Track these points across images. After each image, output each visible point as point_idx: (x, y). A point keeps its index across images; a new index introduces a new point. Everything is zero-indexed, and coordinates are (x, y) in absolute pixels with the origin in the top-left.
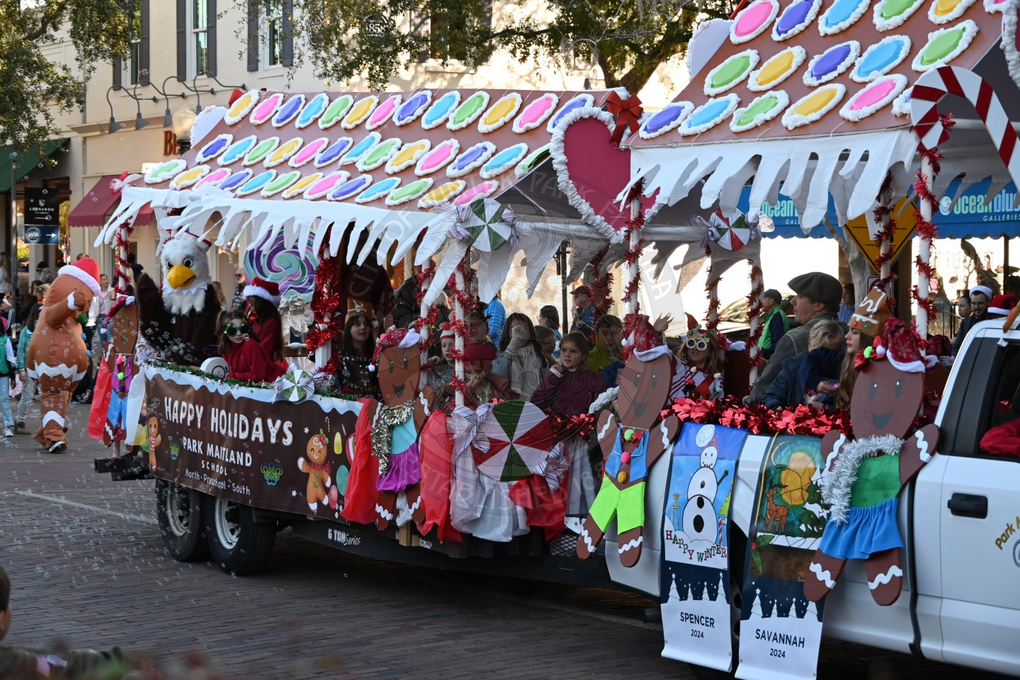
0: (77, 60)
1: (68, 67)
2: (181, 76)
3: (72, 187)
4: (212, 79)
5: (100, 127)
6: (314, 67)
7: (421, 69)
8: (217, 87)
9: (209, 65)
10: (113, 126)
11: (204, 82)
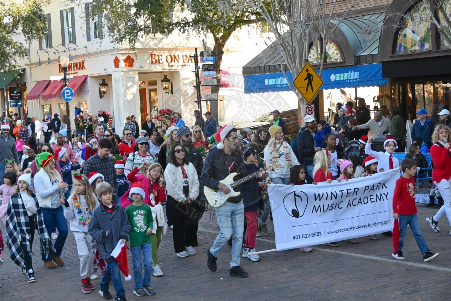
0: (25, 40)
1: (22, 43)
2: (64, 44)
3: (27, 86)
4: (74, 45)
5: (35, 64)
6: (109, 39)
7: (147, 37)
8: (76, 48)
9: (73, 40)
10: (40, 63)
11: (72, 46)
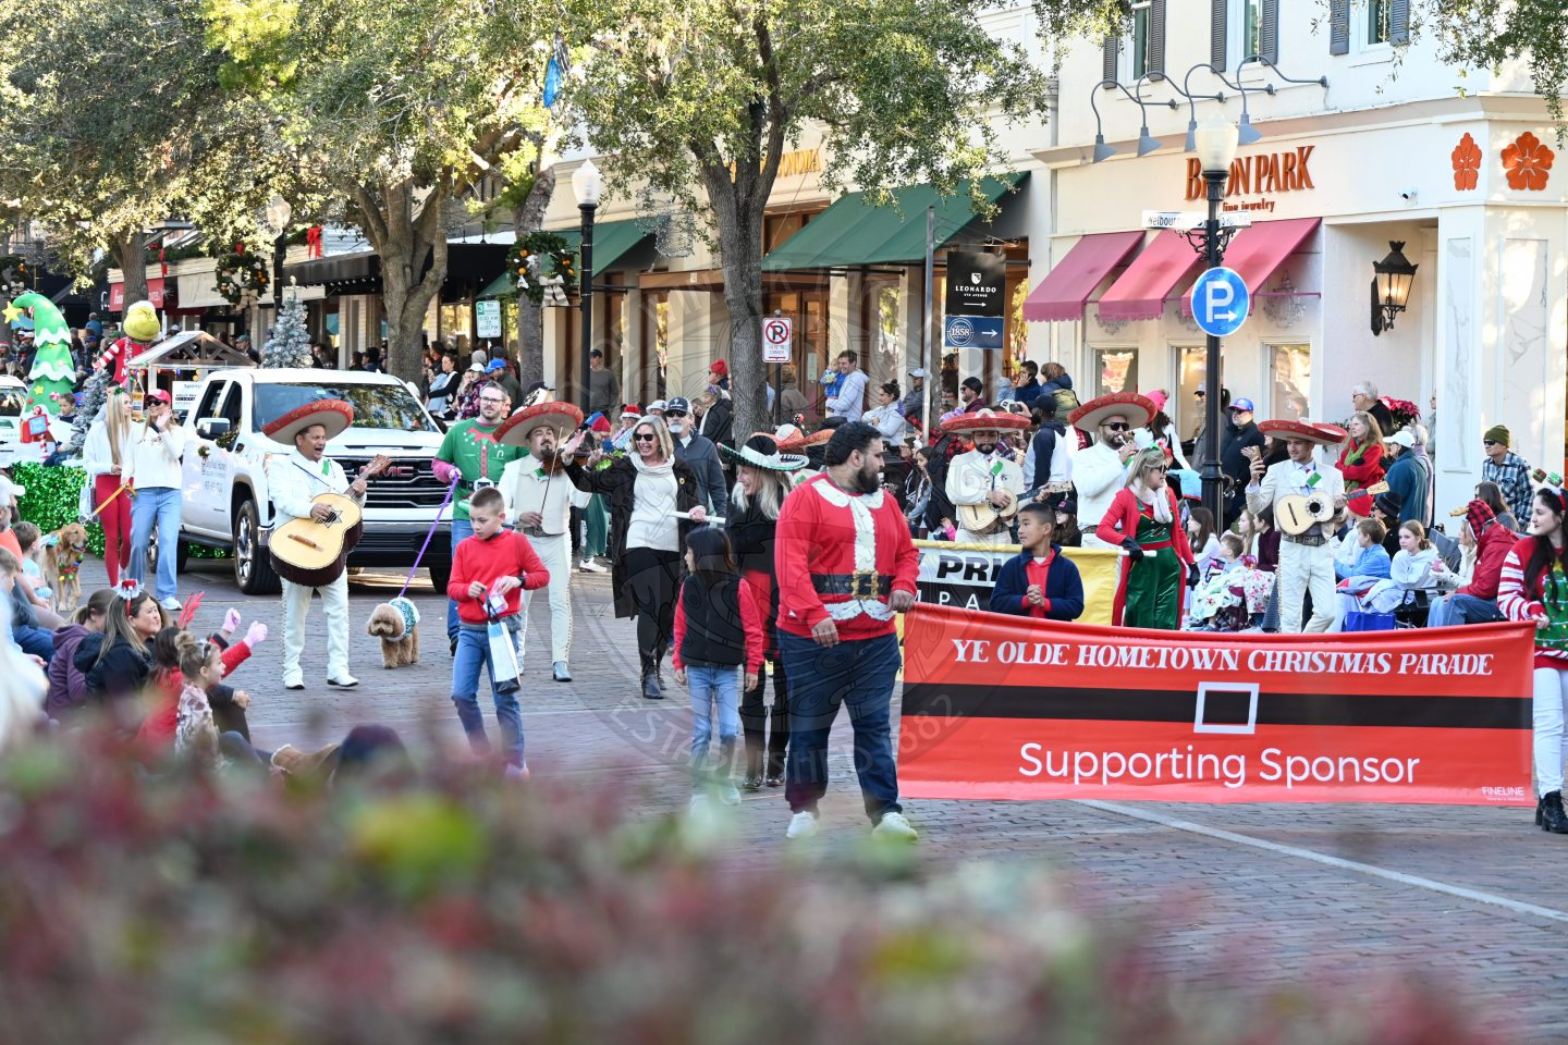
0: (1038, 35)
1: (1021, 48)
2: (1218, 63)
3: (1031, 256)
4: (1270, 69)
5: (1079, 152)
6: (1439, 44)
8: (1277, 83)
9: (1265, 47)
10: (1100, 151)
11: (1257, 73)
